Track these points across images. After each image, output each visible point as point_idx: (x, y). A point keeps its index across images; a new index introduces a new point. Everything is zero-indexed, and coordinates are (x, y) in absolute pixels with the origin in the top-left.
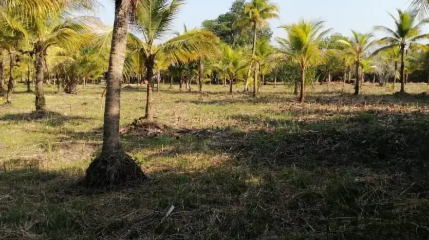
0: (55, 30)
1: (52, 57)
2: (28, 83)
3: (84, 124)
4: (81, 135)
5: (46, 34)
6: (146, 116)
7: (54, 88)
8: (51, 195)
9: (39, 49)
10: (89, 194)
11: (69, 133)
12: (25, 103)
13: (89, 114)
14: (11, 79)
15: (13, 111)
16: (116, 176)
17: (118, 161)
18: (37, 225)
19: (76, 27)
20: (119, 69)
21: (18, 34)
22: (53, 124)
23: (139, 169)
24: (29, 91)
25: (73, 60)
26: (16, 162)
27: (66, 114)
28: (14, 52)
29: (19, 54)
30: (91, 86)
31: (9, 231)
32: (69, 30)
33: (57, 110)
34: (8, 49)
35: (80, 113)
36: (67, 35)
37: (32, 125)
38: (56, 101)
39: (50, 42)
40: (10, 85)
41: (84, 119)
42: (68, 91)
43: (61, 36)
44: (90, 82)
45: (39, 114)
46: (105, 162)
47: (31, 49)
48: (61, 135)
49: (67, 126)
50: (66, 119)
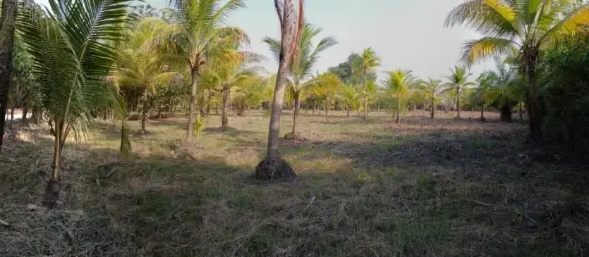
0: (237, 76)
1: (233, 93)
2: (216, 109)
3: (251, 136)
4: (250, 144)
5: (231, 78)
6: (293, 132)
7: (231, 113)
8: (236, 182)
9: (226, 88)
10: (258, 184)
11: (242, 142)
12: (216, 122)
13: (253, 130)
14: (209, 106)
15: (210, 126)
16: (275, 174)
17: (276, 164)
18: (229, 202)
19: (248, 73)
20: (280, 101)
21: (215, 79)
22: (233, 136)
23: (291, 169)
24: (217, 114)
25: (244, 94)
26: (214, 158)
27: (239, 129)
28: (212, 91)
29: (214, 91)
30: (253, 111)
31: (215, 203)
32: (244, 76)
33: (234, 126)
34: (209, 88)
35: (248, 129)
36: (243, 79)
37: (220, 135)
38: (234, 121)
39: (232, 85)
40: (208, 110)
41: (250, 133)
42: (239, 115)
43: (240, 80)
44: (252, 108)
45: (224, 128)
46: (268, 163)
47: (222, 88)
48: (236, 143)
49: (241, 137)
50: (239, 132)
